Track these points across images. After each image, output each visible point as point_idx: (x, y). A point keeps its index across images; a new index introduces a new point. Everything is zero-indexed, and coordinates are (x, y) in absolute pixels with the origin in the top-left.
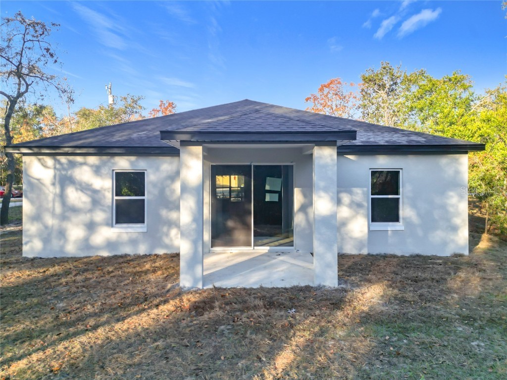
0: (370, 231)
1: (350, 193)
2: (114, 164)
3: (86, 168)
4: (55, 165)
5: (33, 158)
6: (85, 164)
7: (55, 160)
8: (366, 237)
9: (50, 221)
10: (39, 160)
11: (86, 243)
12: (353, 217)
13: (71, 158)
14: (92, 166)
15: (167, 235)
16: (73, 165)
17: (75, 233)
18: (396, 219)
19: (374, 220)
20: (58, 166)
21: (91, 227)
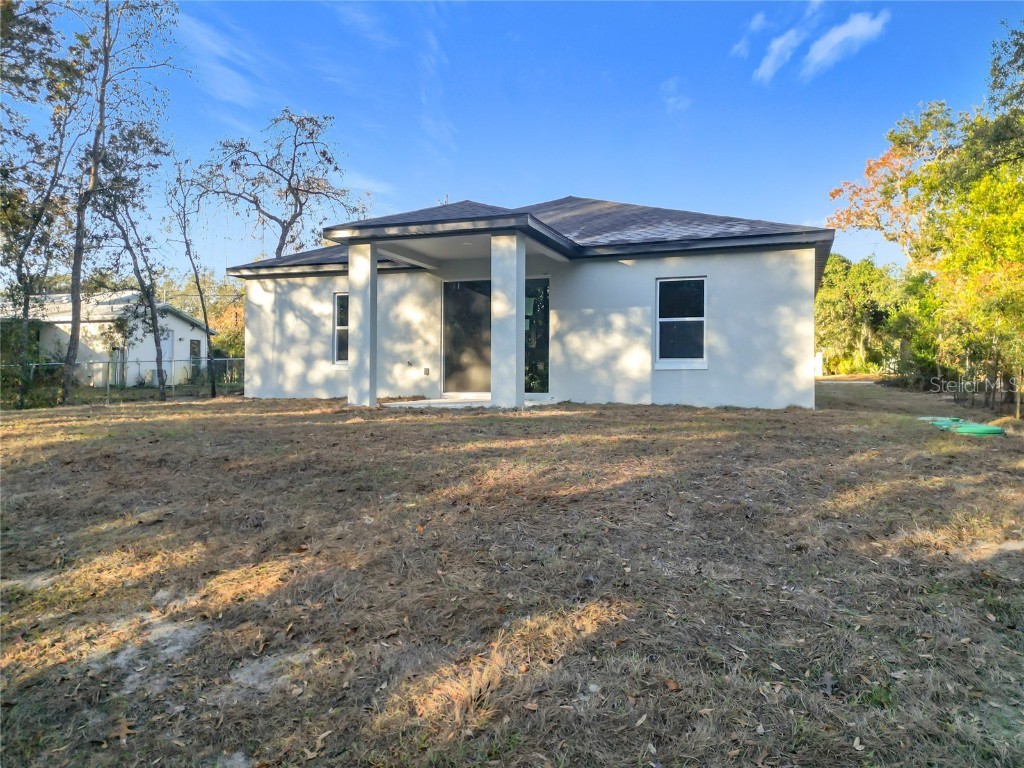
0: (655, 371)
1: (624, 312)
2: (334, 284)
3: (305, 290)
4: (275, 288)
5: (255, 282)
6: (304, 285)
7: (276, 283)
8: (648, 378)
9: (271, 355)
10: (261, 283)
11: (303, 380)
12: (628, 346)
13: (291, 280)
14: (311, 288)
15: (390, 372)
16: (294, 287)
17: (294, 367)
18: (697, 352)
19: (663, 355)
20: (279, 290)
21: (309, 361)
